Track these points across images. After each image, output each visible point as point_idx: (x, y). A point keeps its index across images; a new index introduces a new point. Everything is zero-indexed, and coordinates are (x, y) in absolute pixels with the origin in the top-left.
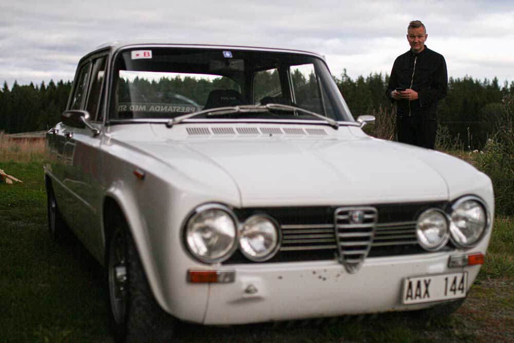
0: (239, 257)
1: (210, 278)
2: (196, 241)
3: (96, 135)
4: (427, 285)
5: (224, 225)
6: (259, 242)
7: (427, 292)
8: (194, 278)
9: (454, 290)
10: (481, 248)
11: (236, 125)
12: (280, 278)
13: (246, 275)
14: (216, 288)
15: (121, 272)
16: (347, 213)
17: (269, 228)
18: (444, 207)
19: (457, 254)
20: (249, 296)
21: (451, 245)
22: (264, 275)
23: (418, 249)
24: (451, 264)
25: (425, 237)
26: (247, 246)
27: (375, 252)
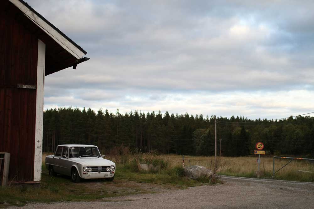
0: (88, 172)
1: (85, 174)
2: (84, 170)
3: (67, 159)
4: (108, 175)
5: (87, 168)
6: (90, 170)
8: (84, 174)
9: (111, 176)
10: (114, 171)
11: (86, 158)
13: (89, 173)
14: (86, 175)
15: (74, 174)
16: (99, 167)
17: (91, 169)
18: (110, 167)
19: (111, 172)
20: (89, 176)
21: (110, 171)
22: (91, 174)
23: (107, 171)
24: (110, 173)
25: (108, 170)
26: (89, 171)
27: (102, 171)
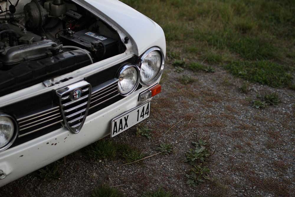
4: (126, 120)
7: (126, 124)
9: (142, 116)
12: (22, 156)
24: (141, 99)
